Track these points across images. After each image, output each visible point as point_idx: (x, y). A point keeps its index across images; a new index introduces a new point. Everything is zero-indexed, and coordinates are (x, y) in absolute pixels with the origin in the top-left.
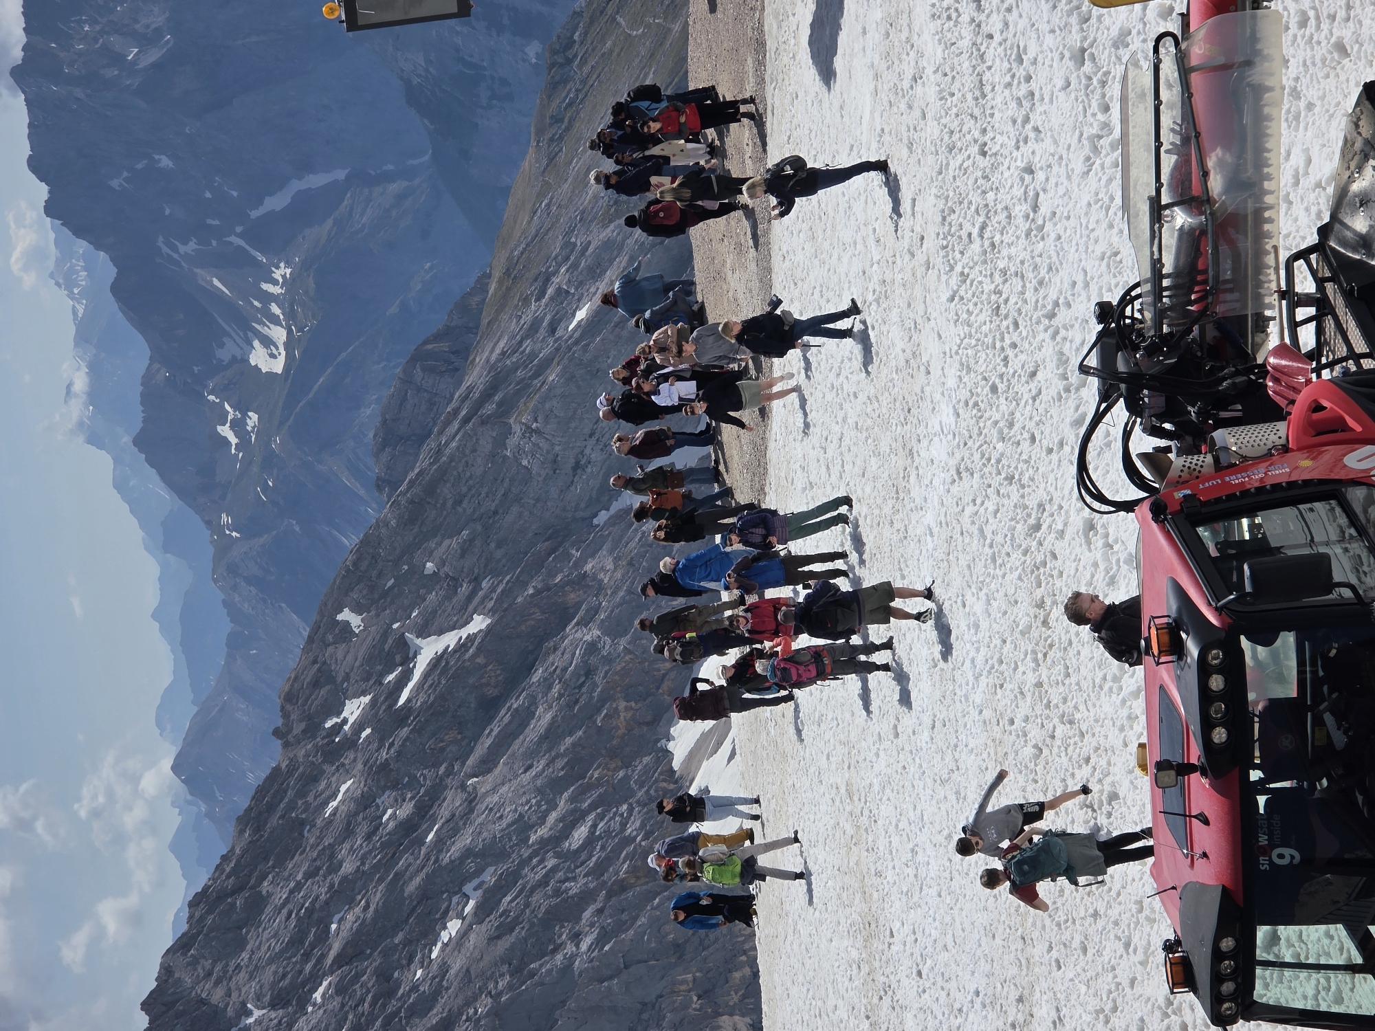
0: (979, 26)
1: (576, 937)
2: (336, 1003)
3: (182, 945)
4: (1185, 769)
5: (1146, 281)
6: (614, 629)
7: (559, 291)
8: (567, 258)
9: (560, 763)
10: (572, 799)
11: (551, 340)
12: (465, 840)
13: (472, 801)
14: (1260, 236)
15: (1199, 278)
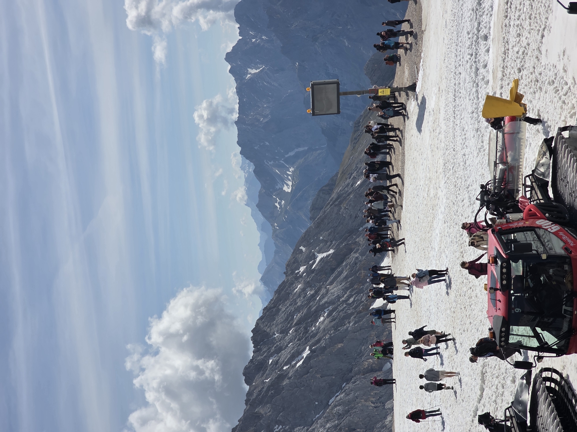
0: (454, 122)
1: (349, 323)
2: (294, 334)
3: (261, 319)
4: (496, 290)
5: (492, 180)
6: (362, 254)
7: (354, 177)
8: (356, 170)
9: (348, 284)
10: (350, 292)
11: (352, 188)
12: (325, 299)
13: (327, 291)
14: (519, 171)
15: (504, 180)
